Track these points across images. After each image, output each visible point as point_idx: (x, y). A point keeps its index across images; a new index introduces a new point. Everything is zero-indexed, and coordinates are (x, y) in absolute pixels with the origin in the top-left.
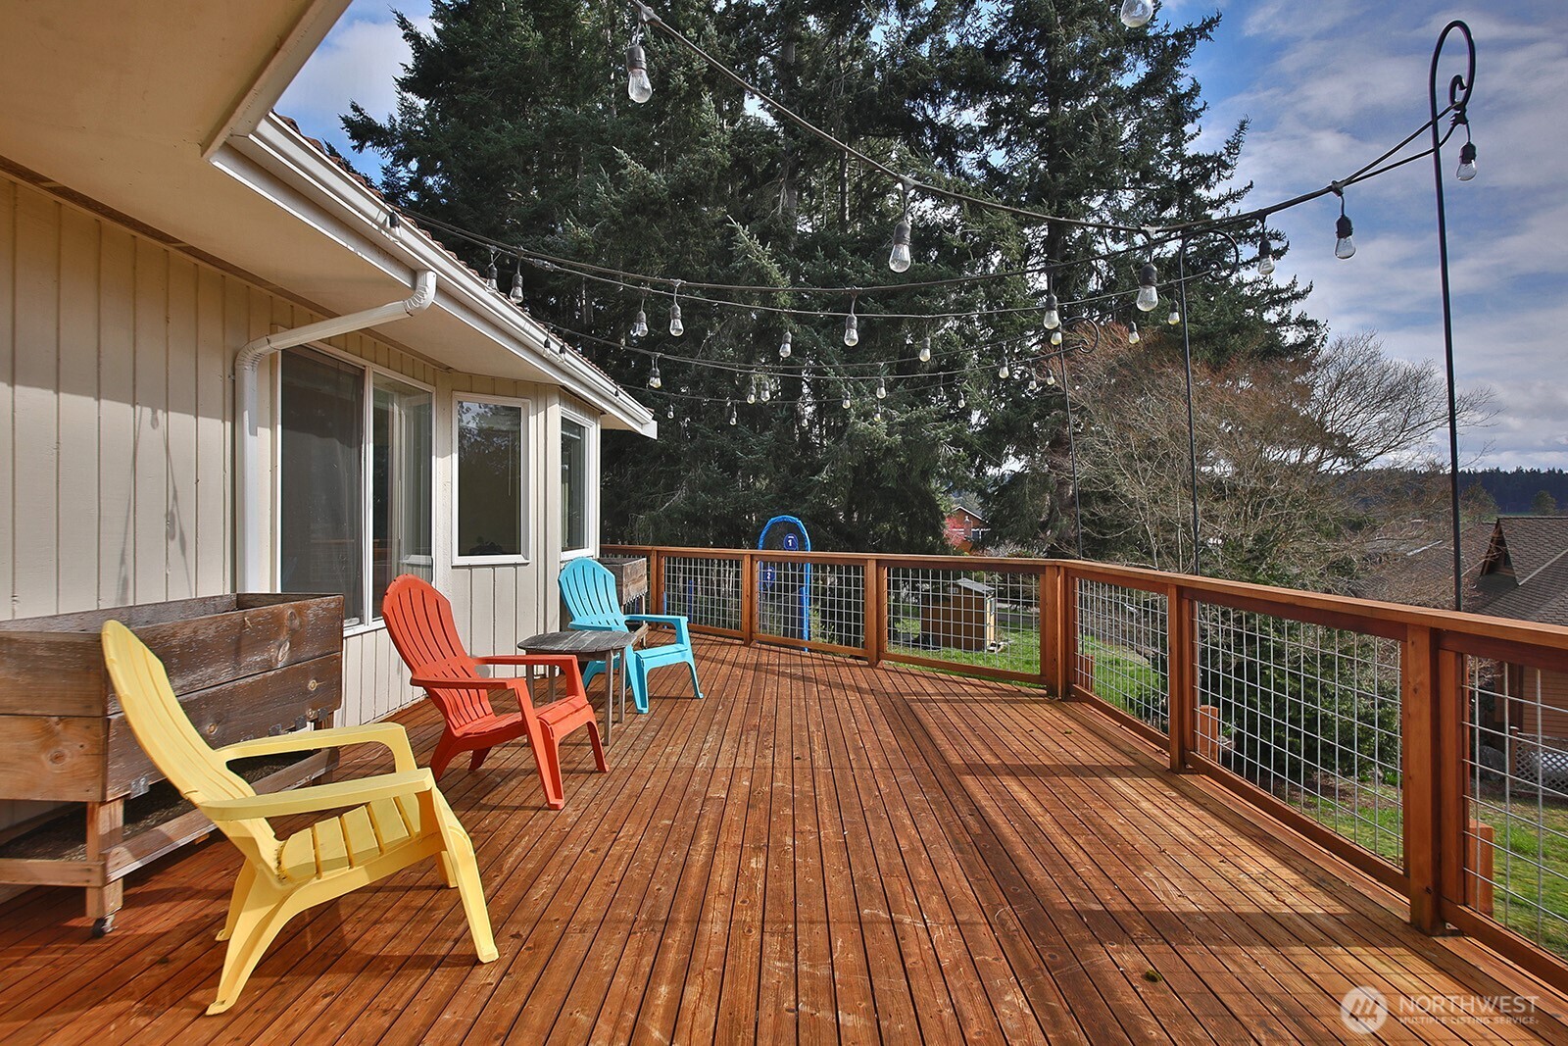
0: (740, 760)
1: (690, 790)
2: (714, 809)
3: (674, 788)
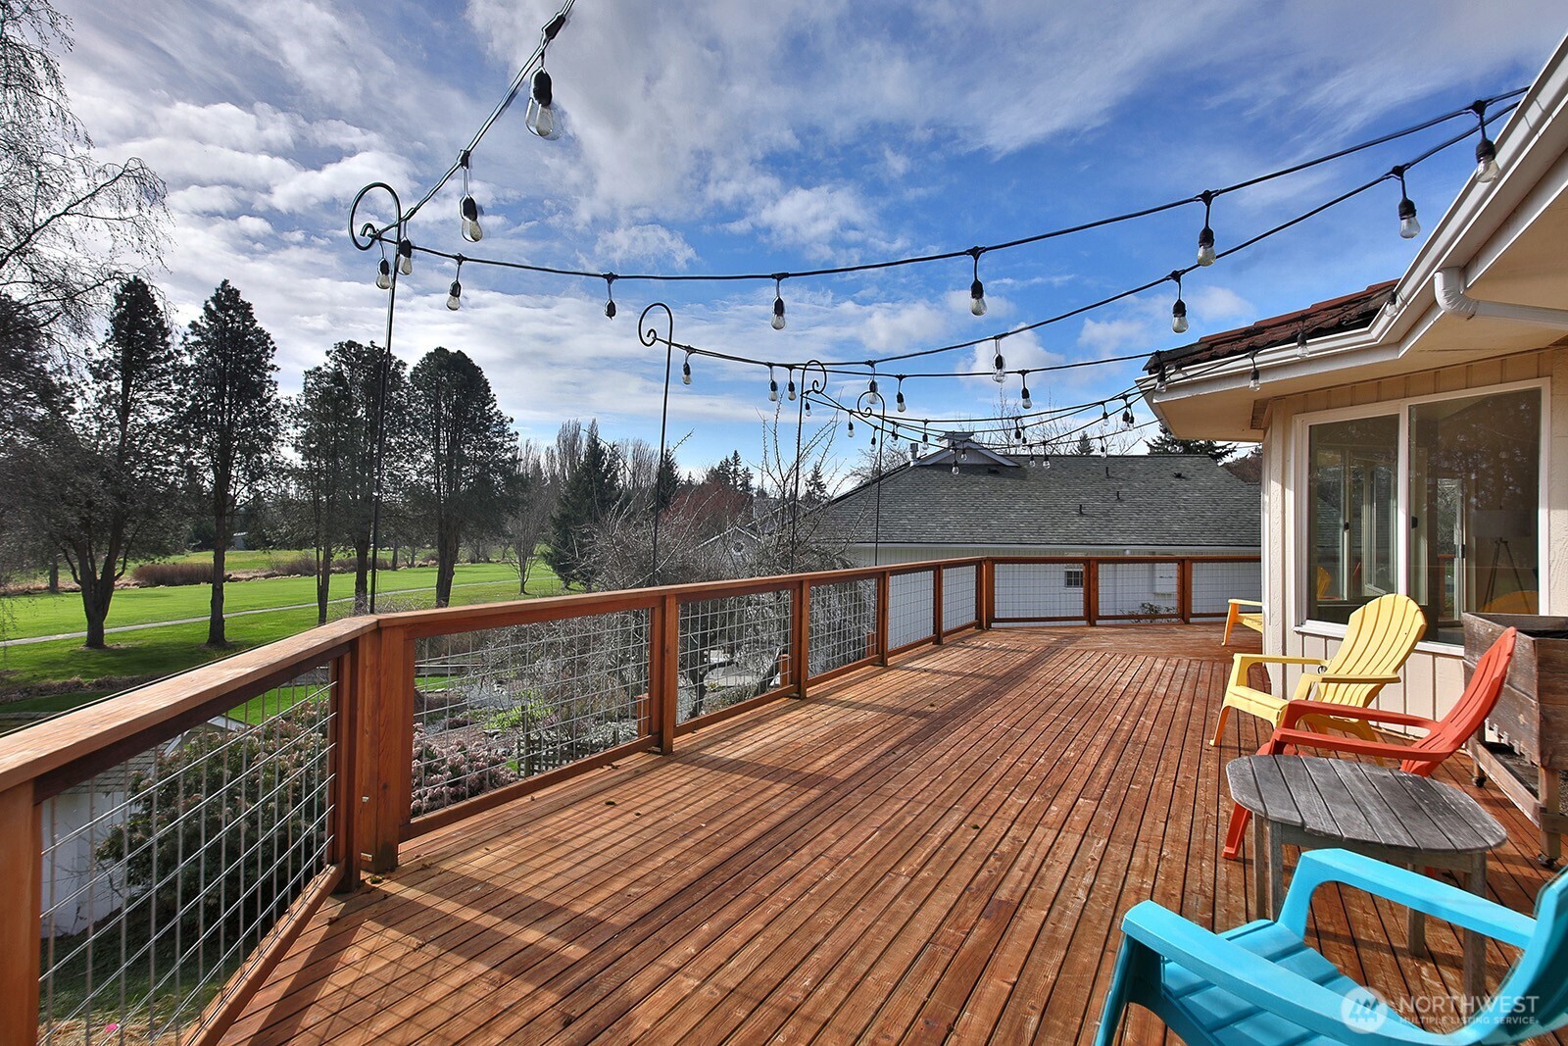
0: (1048, 841)
1: (1114, 811)
2: (1092, 791)
3: (1131, 818)
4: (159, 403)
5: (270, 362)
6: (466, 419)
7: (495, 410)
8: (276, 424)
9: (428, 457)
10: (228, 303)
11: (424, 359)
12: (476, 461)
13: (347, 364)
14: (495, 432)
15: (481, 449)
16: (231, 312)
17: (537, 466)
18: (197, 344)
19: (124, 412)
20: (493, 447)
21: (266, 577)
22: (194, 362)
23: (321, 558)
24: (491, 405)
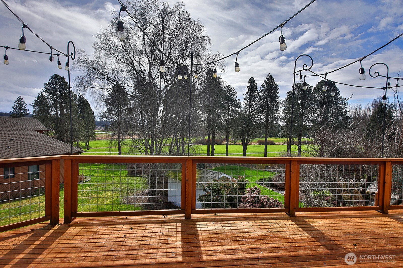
4: (256, 104)
5: (278, 91)
6: (330, 100)
7: (340, 96)
8: (278, 107)
9: (318, 112)
10: (270, 79)
11: (317, 84)
12: (333, 113)
13: (297, 89)
14: (339, 103)
15: (335, 109)
16: (270, 81)
17: (365, 113)
18: (263, 89)
19: (250, 107)
20: (339, 108)
21: (283, 144)
22: (262, 94)
23: (288, 140)
24: (338, 95)
